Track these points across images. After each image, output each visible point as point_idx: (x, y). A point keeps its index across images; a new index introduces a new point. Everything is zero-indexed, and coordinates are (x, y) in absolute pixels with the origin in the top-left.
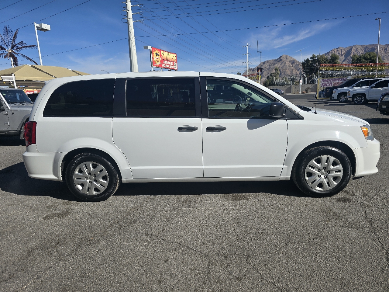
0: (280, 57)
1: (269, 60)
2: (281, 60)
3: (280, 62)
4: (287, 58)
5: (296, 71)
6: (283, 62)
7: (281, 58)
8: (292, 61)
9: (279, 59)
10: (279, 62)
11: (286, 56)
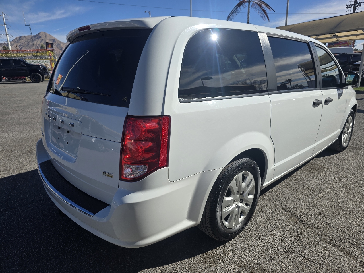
0: (38, 34)
1: (26, 35)
2: (40, 37)
3: (39, 39)
4: (46, 36)
5: (59, 50)
6: (42, 40)
7: (40, 35)
8: (53, 39)
9: (38, 35)
10: (37, 38)
11: (45, 34)
